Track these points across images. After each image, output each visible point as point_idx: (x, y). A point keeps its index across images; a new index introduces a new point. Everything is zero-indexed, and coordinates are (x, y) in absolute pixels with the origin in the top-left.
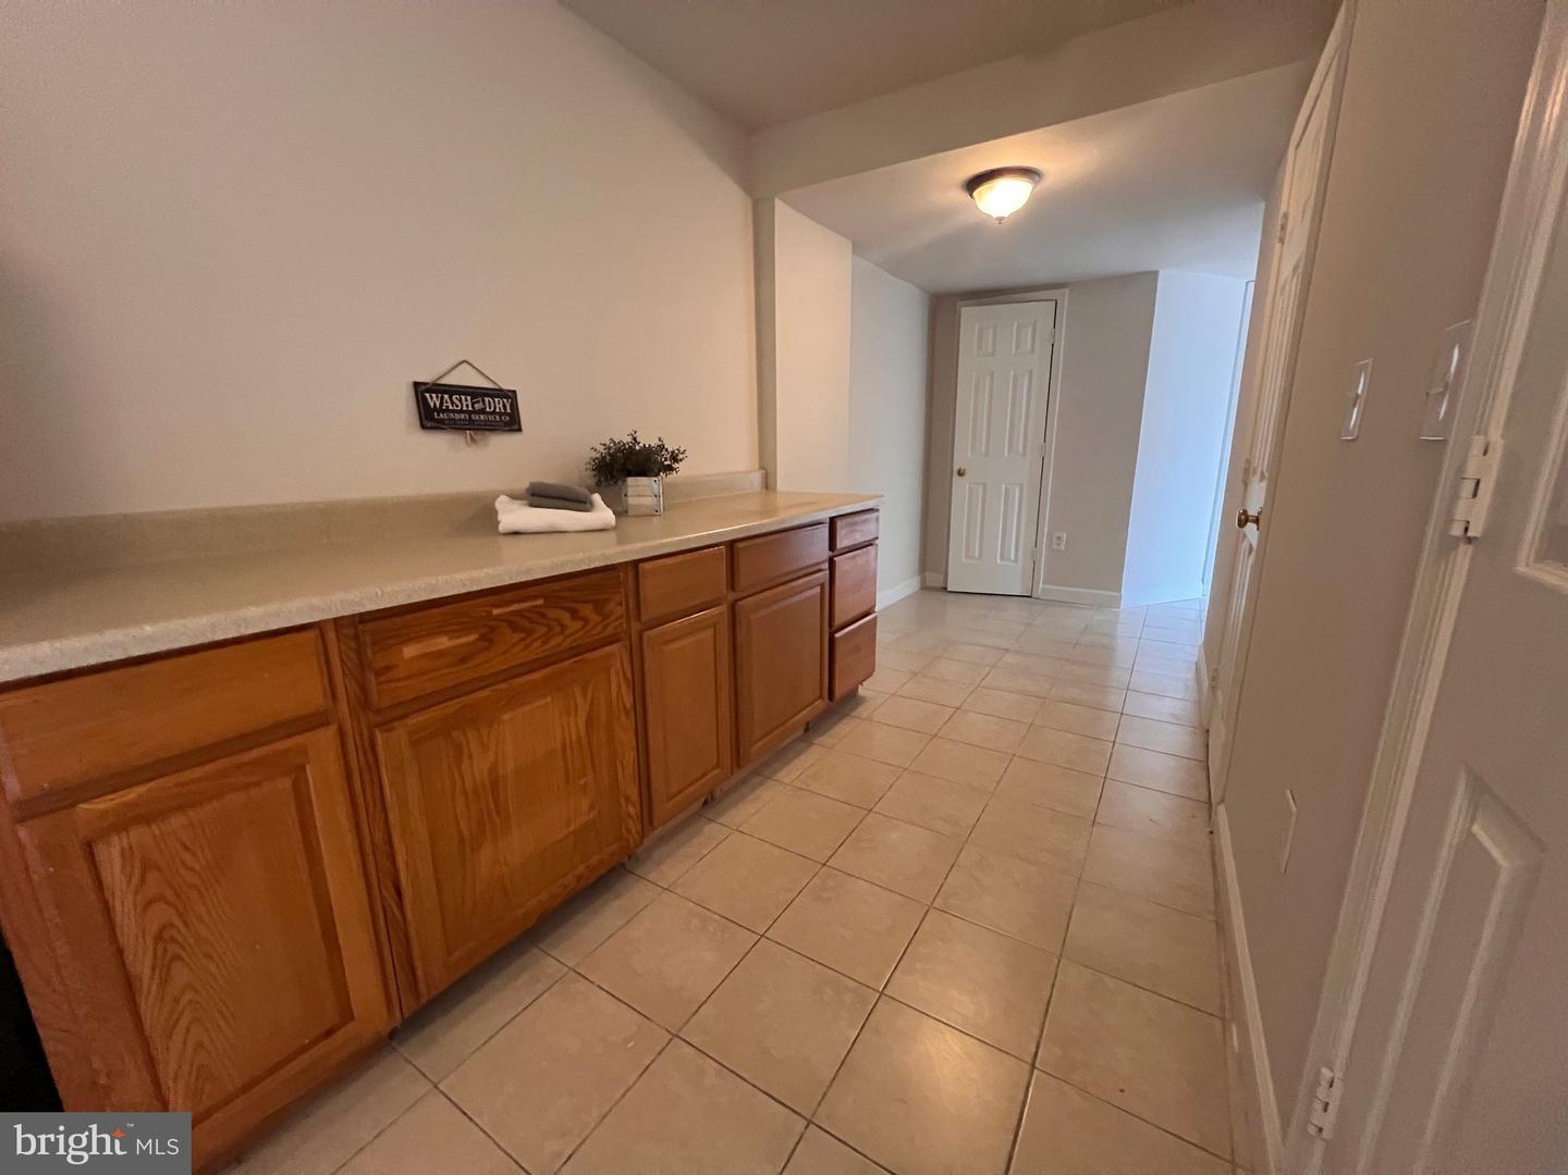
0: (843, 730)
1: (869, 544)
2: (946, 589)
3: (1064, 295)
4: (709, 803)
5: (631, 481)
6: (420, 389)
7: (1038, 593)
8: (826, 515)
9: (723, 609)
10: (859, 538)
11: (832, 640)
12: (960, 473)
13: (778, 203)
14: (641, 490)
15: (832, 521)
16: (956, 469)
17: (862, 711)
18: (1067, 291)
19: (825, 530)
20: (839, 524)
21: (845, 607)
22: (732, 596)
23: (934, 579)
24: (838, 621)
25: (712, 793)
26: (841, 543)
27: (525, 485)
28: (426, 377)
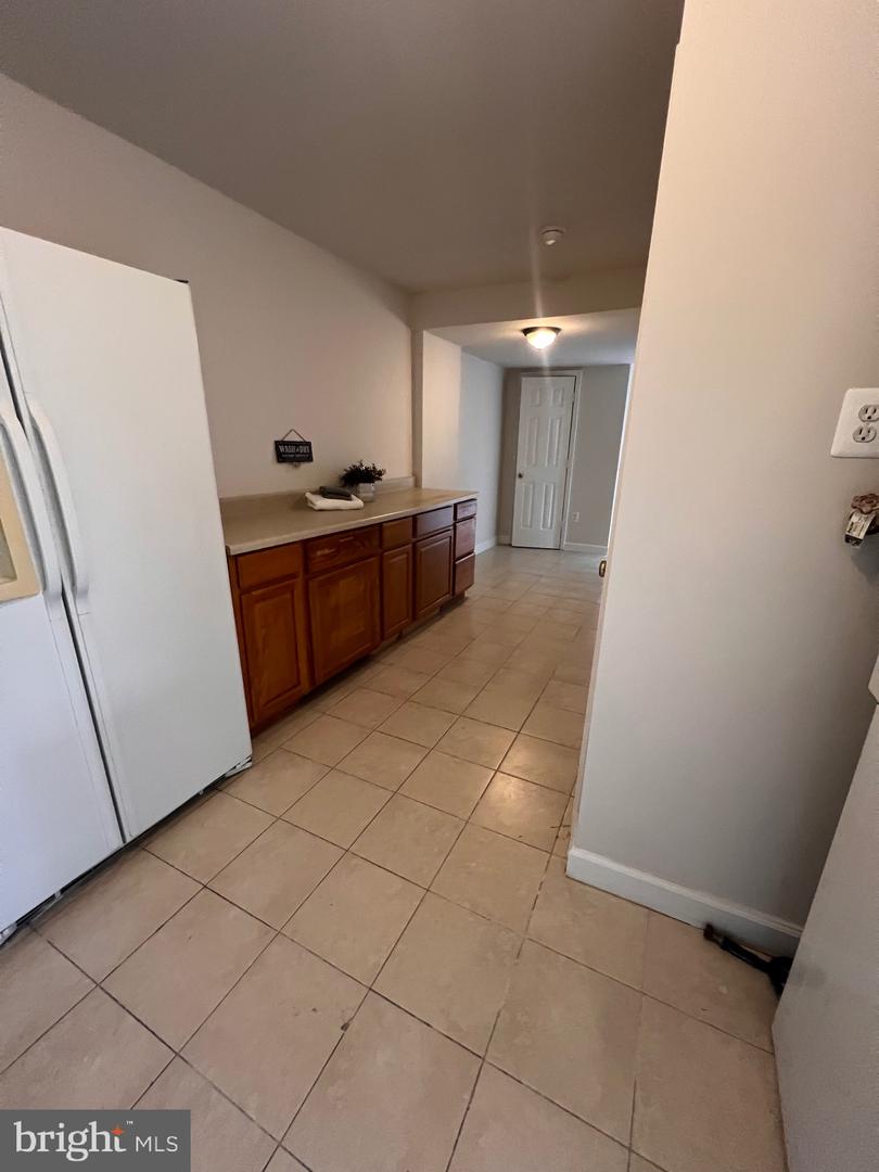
0: (457, 612)
1: (471, 517)
2: (510, 545)
3: (580, 374)
4: (401, 638)
5: (361, 485)
6: (277, 444)
7: (563, 547)
8: (452, 502)
9: (410, 546)
10: (467, 514)
11: (455, 566)
12: (520, 476)
13: (425, 332)
14: (367, 489)
15: (455, 505)
16: (518, 473)
17: (466, 604)
18: (581, 372)
19: (452, 509)
20: (459, 506)
21: (460, 549)
22: (414, 540)
23: (504, 539)
24: (457, 556)
25: (401, 633)
26: (459, 517)
27: (318, 487)
28: (279, 438)
